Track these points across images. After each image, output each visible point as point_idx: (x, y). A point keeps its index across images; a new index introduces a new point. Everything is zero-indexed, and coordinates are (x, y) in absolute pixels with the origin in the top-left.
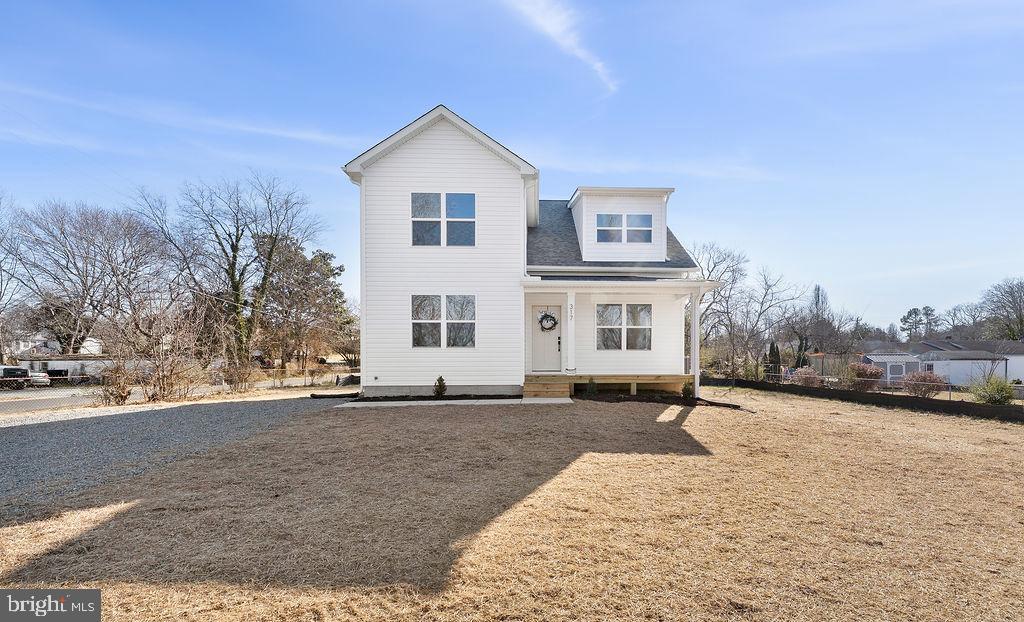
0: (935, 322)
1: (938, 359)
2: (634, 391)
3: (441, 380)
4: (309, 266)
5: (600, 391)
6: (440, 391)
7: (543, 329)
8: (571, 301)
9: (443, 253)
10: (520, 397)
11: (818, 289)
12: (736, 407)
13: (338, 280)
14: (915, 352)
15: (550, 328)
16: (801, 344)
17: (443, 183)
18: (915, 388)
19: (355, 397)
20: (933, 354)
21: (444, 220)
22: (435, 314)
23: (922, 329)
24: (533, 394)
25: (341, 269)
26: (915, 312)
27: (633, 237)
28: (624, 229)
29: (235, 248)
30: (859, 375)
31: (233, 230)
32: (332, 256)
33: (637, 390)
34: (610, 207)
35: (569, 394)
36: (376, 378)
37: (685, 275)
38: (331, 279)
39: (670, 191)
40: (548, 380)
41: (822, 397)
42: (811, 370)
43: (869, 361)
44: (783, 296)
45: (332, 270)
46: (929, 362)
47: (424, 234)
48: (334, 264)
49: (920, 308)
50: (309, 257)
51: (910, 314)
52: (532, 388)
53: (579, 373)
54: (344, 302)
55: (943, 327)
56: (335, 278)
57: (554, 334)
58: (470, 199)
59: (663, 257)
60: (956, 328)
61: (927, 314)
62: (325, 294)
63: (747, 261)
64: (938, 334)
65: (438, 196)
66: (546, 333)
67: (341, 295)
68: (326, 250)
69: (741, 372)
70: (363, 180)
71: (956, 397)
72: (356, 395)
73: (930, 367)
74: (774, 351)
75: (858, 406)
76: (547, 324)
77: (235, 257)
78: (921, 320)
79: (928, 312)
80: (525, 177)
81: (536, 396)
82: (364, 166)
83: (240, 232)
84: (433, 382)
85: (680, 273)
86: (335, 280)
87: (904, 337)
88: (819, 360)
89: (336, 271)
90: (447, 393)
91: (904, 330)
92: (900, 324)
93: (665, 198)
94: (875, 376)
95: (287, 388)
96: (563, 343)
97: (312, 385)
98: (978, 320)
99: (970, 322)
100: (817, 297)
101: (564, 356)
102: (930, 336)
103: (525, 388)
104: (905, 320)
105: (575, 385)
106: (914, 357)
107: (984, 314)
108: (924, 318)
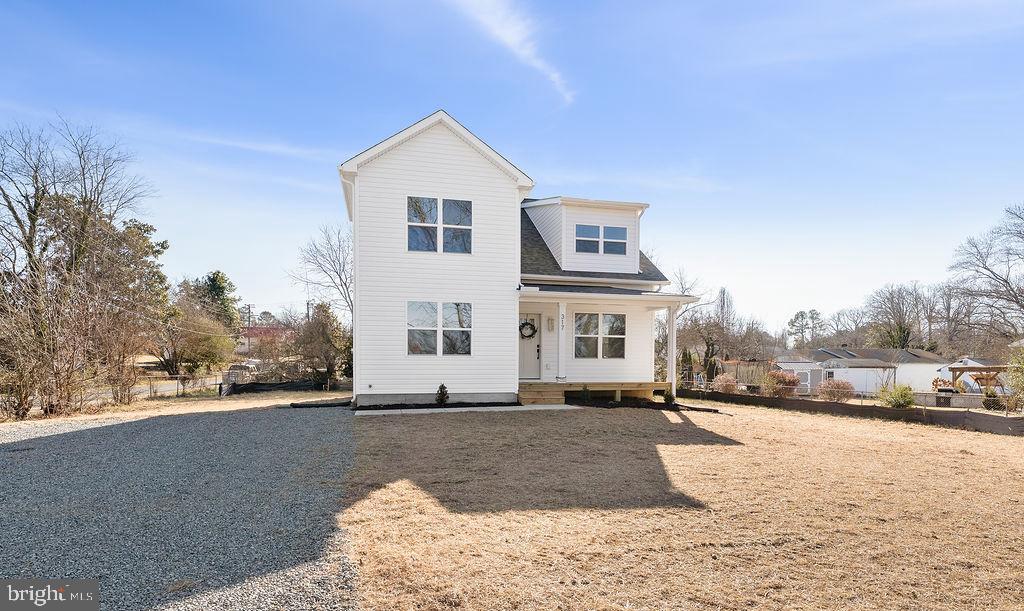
0: (820, 327)
1: (838, 366)
2: (618, 398)
3: (442, 388)
4: (121, 240)
5: (594, 398)
6: (442, 399)
7: (523, 336)
8: (563, 311)
9: (440, 260)
10: (518, 404)
11: (723, 292)
13: (160, 260)
14: (817, 359)
15: (530, 336)
16: (708, 349)
17: (440, 189)
18: (831, 394)
20: (834, 362)
21: (440, 226)
23: (808, 335)
24: (528, 401)
25: (164, 245)
26: (802, 315)
27: (610, 248)
28: (601, 240)
30: (780, 382)
31: (31, 192)
32: (152, 228)
33: (621, 397)
34: (588, 218)
35: (564, 400)
36: (370, 386)
37: (656, 288)
38: (151, 258)
39: (643, 207)
43: (779, 368)
45: (152, 247)
46: (830, 370)
47: (422, 239)
48: (154, 239)
49: (807, 311)
50: (121, 228)
51: (797, 316)
52: (527, 396)
53: (569, 381)
55: (829, 332)
56: (155, 256)
57: (534, 341)
58: (466, 207)
59: (635, 269)
60: (840, 333)
61: (812, 318)
64: (826, 340)
65: (435, 200)
66: (526, 340)
68: (142, 220)
70: (357, 180)
71: (867, 403)
72: (349, 404)
73: (831, 374)
74: (687, 357)
76: (527, 332)
78: (807, 324)
79: (814, 315)
80: (521, 188)
81: (533, 403)
82: (359, 166)
84: (435, 390)
85: (651, 286)
86: (154, 259)
87: (791, 342)
88: (734, 368)
89: (158, 248)
90: (450, 401)
91: (791, 334)
92: (788, 328)
93: (640, 213)
94: (793, 383)
95: (162, 398)
96: (543, 351)
97: (184, 395)
98: (860, 325)
99: (854, 328)
100: (723, 301)
101: (544, 364)
102: (817, 342)
103: (521, 395)
104: (792, 323)
105: (566, 392)
106: (817, 365)
107: (866, 320)
108: (810, 322)
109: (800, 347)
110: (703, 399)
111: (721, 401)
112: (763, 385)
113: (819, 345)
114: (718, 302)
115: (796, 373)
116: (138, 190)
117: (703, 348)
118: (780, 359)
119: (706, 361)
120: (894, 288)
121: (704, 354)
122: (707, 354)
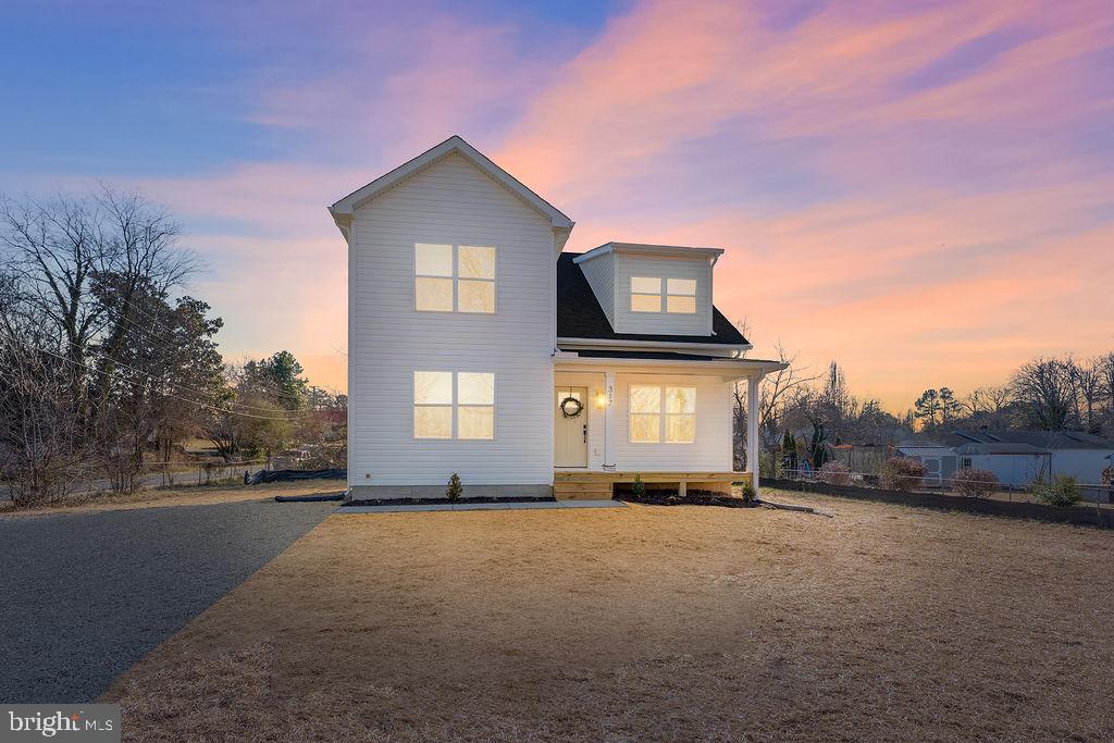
0: (954, 407)
1: (977, 453)
2: (683, 492)
3: (455, 478)
4: (173, 318)
5: (649, 492)
6: (454, 493)
7: (566, 415)
8: (610, 382)
10: (553, 499)
11: (834, 366)
12: (810, 511)
13: (214, 338)
14: (950, 444)
15: (574, 414)
16: (817, 433)
18: (969, 486)
20: (970, 447)
23: (938, 417)
24: (567, 495)
25: (219, 323)
26: (931, 394)
29: (75, 293)
30: (902, 471)
31: (73, 267)
32: (206, 306)
33: (688, 491)
35: (611, 495)
36: (368, 476)
37: (733, 353)
38: (204, 337)
39: (717, 253)
41: (860, 498)
43: (902, 455)
45: (206, 325)
46: (967, 457)
48: (208, 316)
49: (937, 389)
50: (174, 306)
51: (925, 395)
52: (564, 489)
53: (619, 470)
54: (222, 369)
55: (966, 412)
56: (209, 335)
57: (580, 420)
59: (708, 331)
60: (977, 414)
61: (943, 397)
62: (194, 357)
64: (960, 421)
67: (218, 359)
68: (196, 297)
70: (353, 223)
71: (1017, 498)
72: (341, 498)
73: (967, 463)
74: (789, 443)
75: (908, 509)
76: (571, 409)
77: (74, 306)
78: (938, 404)
79: (946, 394)
80: (556, 230)
81: (571, 498)
82: (356, 206)
83: (83, 269)
84: (445, 481)
85: (729, 350)
86: (208, 339)
87: (918, 425)
88: (846, 454)
89: (211, 326)
90: (462, 495)
91: (918, 415)
92: (915, 409)
93: (712, 261)
94: (920, 472)
95: (179, 487)
96: (590, 433)
97: (208, 484)
98: (1002, 405)
99: (995, 408)
100: (834, 375)
101: (591, 448)
102: (950, 424)
103: (557, 489)
104: (919, 404)
105: (615, 484)
106: (950, 452)
107: (1010, 399)
108: (941, 402)
109: (930, 429)
110: (807, 491)
111: (828, 494)
112: (881, 476)
113: (952, 428)
114: (827, 377)
115: (923, 460)
116: (188, 266)
117: (810, 431)
118: (903, 444)
119: (814, 447)
120: (1044, 361)
121: (811, 438)
122: (815, 437)
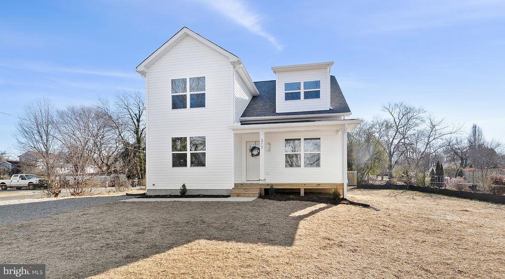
2: (302, 193)
3: (184, 186)
6: (184, 193)
7: (253, 155)
8: (262, 137)
9: (189, 112)
10: (228, 197)
11: (475, 127)
15: (257, 155)
17: (188, 72)
19: (143, 196)
21: (188, 94)
22: (184, 148)
24: (236, 195)
27: (308, 95)
28: (302, 91)
29: (138, 121)
31: (137, 113)
33: (305, 193)
34: (293, 78)
35: (259, 195)
36: (154, 185)
40: (248, 186)
41: (466, 198)
42: (462, 179)
44: (444, 131)
47: (178, 103)
58: (202, 80)
59: (328, 107)
63: (425, 112)
65: (185, 80)
66: (253, 158)
69: (413, 181)
70: (147, 75)
72: (144, 194)
74: (439, 167)
76: (255, 152)
77: (138, 126)
80: (233, 64)
81: (238, 196)
82: (147, 67)
83: (141, 113)
103: (233, 191)
